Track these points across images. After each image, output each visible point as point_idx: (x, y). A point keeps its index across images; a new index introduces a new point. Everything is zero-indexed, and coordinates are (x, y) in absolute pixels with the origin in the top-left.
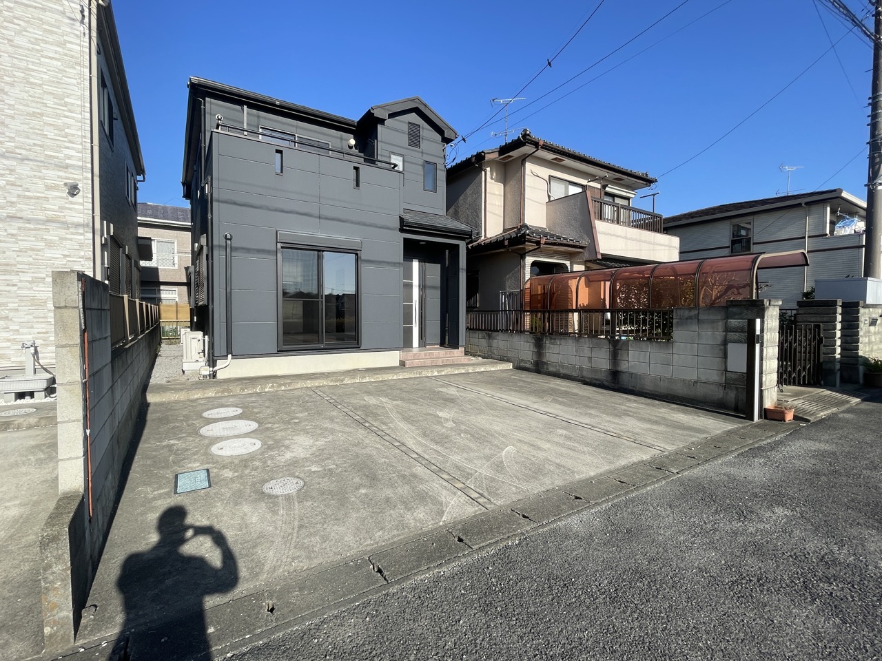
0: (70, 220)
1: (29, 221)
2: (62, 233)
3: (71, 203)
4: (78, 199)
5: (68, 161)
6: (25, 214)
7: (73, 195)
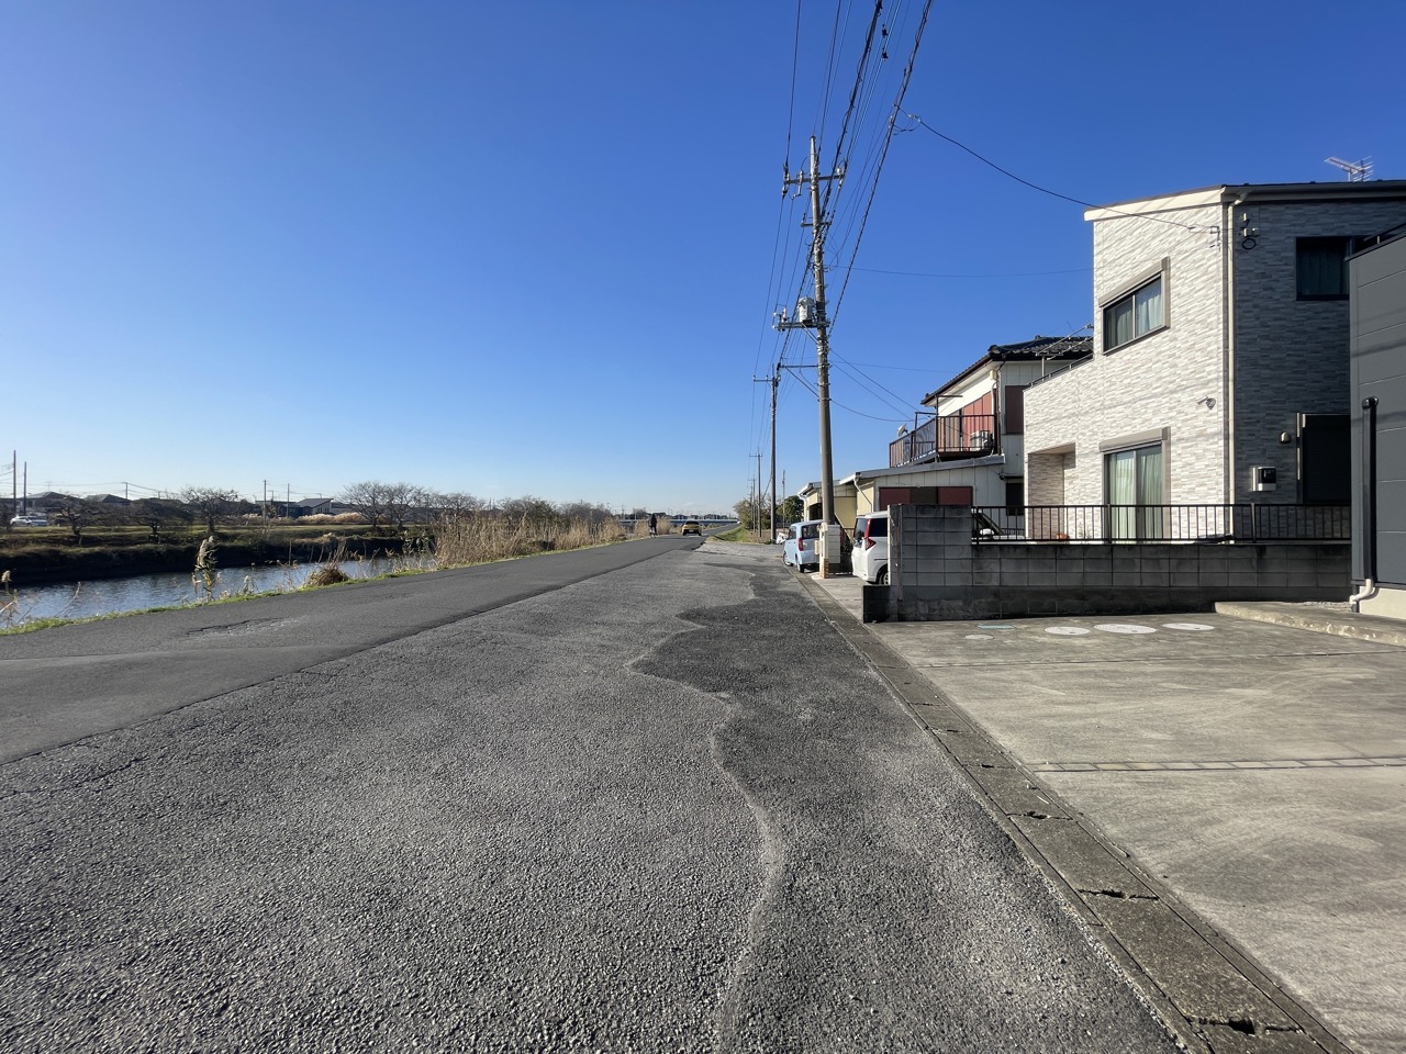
0: (1209, 431)
1: (1187, 440)
2: (1204, 445)
3: (1211, 415)
4: (1214, 410)
5: (1209, 377)
6: (1186, 435)
7: (1211, 407)
